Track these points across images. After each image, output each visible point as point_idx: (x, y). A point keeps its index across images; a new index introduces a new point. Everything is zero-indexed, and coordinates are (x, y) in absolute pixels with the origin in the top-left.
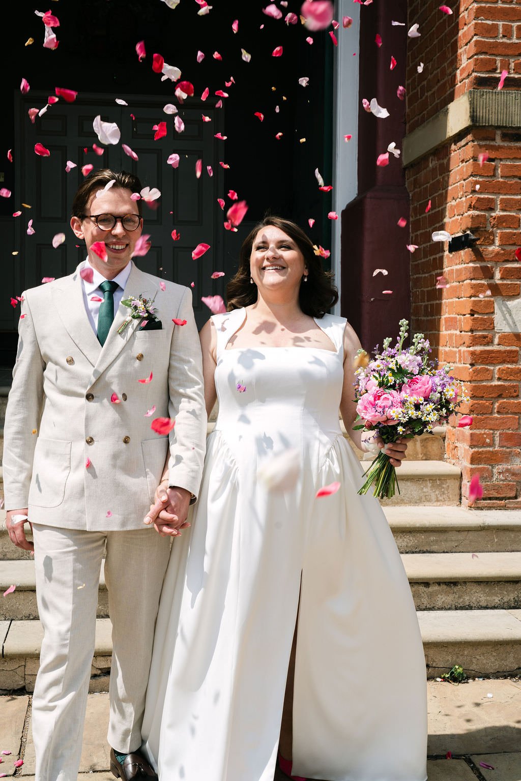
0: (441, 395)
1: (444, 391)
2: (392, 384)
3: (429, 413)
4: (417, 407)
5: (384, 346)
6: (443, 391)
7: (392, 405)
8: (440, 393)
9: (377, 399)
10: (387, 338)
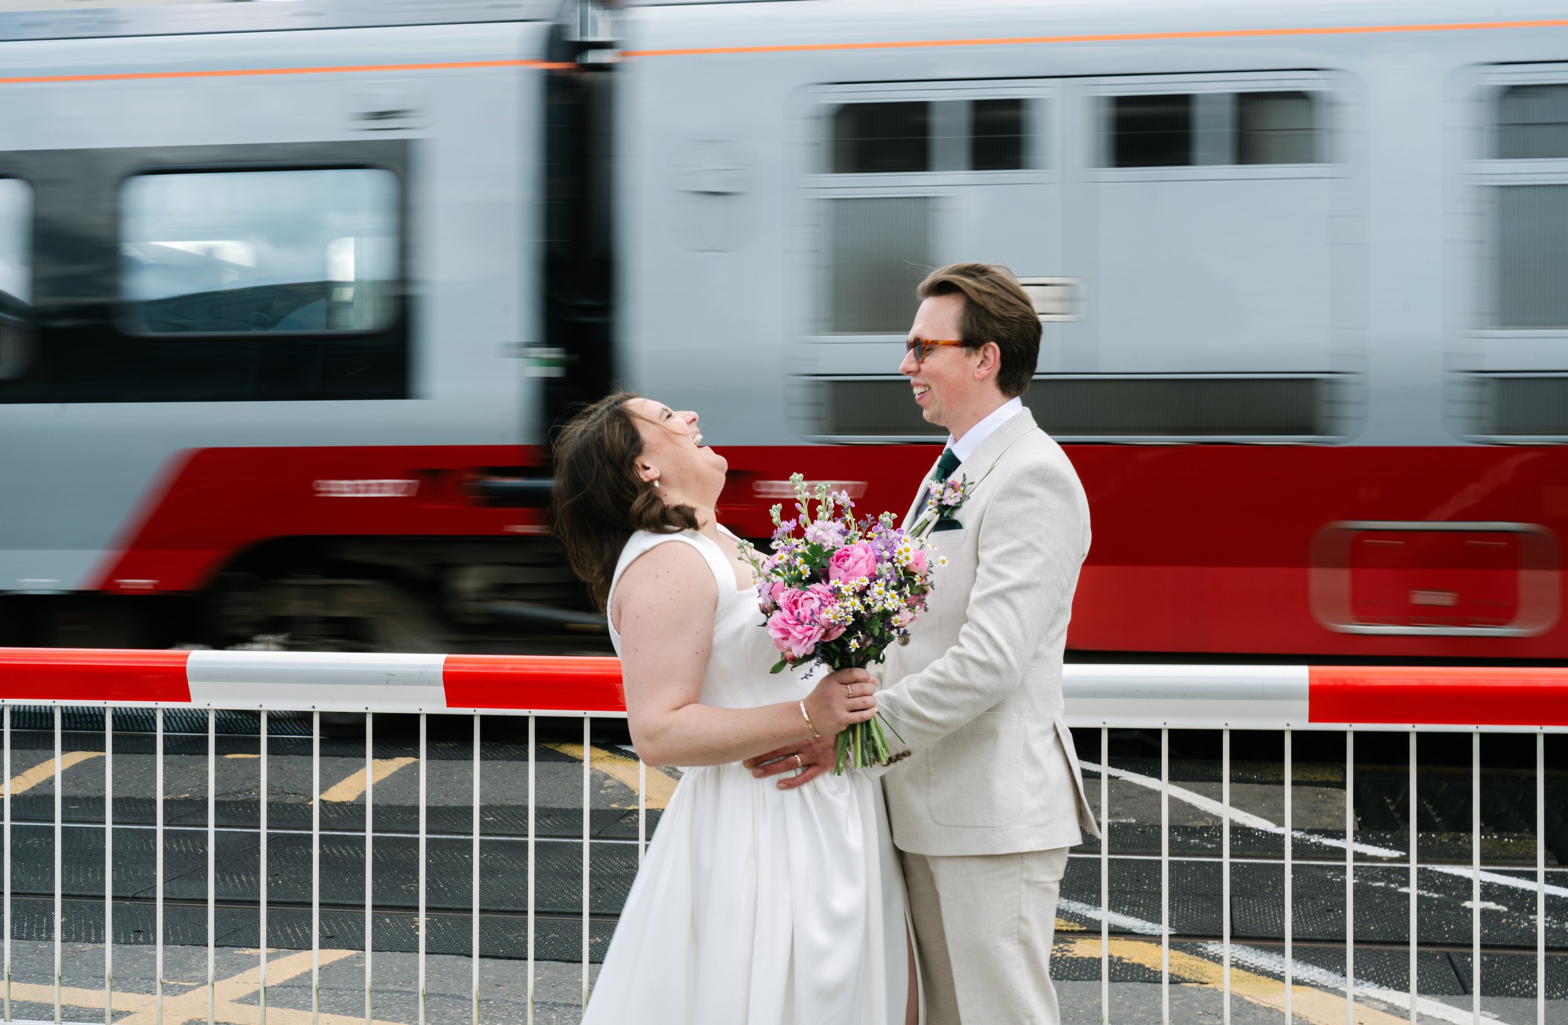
0: (893, 563)
1: (896, 555)
2: (807, 576)
3: (884, 598)
4: (862, 593)
5: (774, 520)
6: (894, 557)
7: (822, 604)
8: (890, 560)
9: (793, 609)
10: (774, 506)
